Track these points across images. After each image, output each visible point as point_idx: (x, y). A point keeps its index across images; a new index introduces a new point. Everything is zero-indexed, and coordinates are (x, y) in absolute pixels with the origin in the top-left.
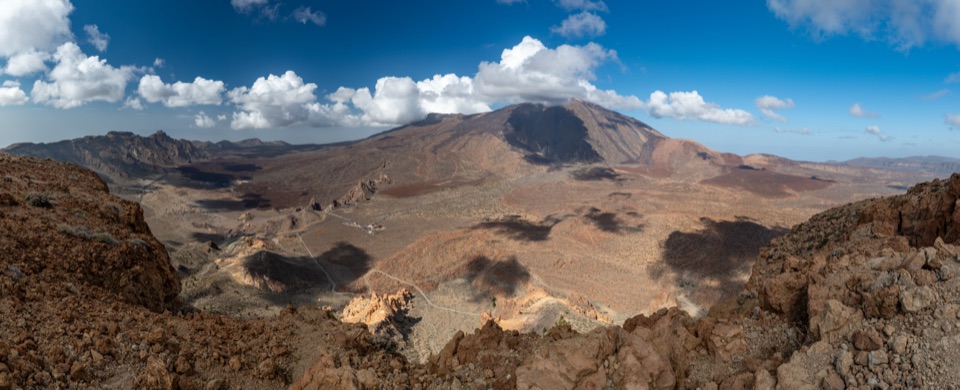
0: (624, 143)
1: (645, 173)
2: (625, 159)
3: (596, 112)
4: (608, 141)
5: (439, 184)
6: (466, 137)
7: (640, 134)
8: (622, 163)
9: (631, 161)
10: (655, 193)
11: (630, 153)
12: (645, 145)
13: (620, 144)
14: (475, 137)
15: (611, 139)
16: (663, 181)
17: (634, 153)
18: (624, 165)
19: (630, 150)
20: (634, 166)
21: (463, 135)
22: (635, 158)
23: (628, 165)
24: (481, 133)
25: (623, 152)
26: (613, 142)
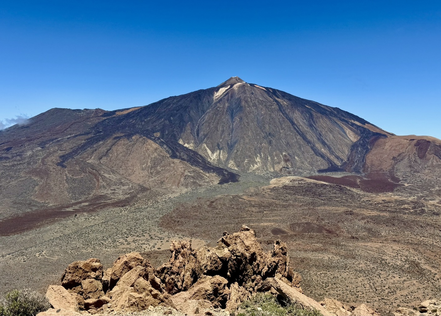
0: (324, 143)
1: (354, 185)
2: (325, 166)
3: (284, 103)
4: (302, 142)
5: (70, 209)
6: (109, 141)
7: (348, 131)
8: (320, 171)
9: (333, 168)
10: (367, 213)
11: (332, 158)
12: (354, 146)
13: (318, 146)
14: (122, 142)
15: (304, 138)
16: (381, 197)
17: (338, 157)
18: (324, 174)
19: (332, 153)
20: (338, 175)
21: (103, 138)
22: (339, 164)
23: (329, 174)
24: (129, 136)
25: (322, 156)
26: (309, 142)
